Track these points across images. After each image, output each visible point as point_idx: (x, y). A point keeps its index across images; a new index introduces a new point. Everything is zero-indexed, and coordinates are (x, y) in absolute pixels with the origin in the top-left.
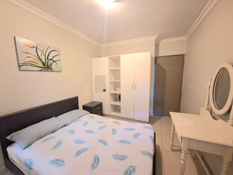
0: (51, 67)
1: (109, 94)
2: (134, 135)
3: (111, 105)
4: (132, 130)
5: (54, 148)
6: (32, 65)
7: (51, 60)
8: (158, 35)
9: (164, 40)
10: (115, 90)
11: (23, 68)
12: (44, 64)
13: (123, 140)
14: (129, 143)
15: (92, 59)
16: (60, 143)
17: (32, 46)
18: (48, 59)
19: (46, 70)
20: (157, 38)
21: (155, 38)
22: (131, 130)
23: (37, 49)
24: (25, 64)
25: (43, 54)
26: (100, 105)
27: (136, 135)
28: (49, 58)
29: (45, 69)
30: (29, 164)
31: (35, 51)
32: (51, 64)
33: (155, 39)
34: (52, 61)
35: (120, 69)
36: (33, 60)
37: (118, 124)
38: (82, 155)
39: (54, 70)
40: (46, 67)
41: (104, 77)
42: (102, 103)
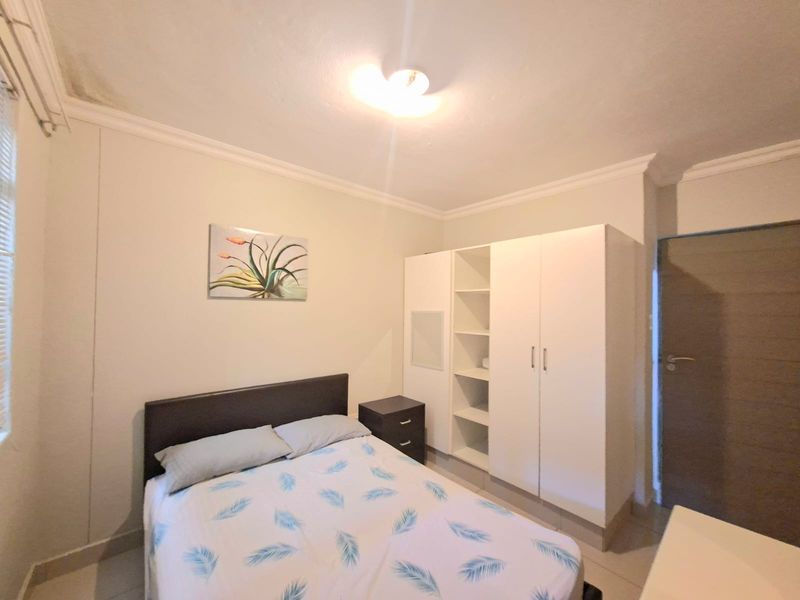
0: (280, 287)
1: (452, 376)
2: (471, 564)
3: (459, 420)
4: (476, 536)
5: (223, 515)
6: (236, 285)
7: (283, 269)
8: (652, 156)
9: (694, 167)
10: (480, 366)
11: (216, 292)
12: (263, 281)
13: (416, 563)
14: (430, 586)
15: (407, 259)
16: (242, 505)
17: (241, 240)
18: (273, 268)
19: (266, 296)
20: (652, 164)
21: (644, 167)
22: (472, 537)
23: (253, 246)
24: (220, 284)
25: (264, 257)
26: (418, 412)
27: (478, 566)
28: (277, 267)
29: (263, 294)
30: (157, 537)
31: (248, 250)
32: (280, 282)
33: (643, 170)
34: (284, 273)
35: (489, 292)
36: (238, 272)
37: (440, 496)
38: (267, 564)
39: (286, 296)
40: (269, 288)
41: (437, 317)
42: (423, 406)
